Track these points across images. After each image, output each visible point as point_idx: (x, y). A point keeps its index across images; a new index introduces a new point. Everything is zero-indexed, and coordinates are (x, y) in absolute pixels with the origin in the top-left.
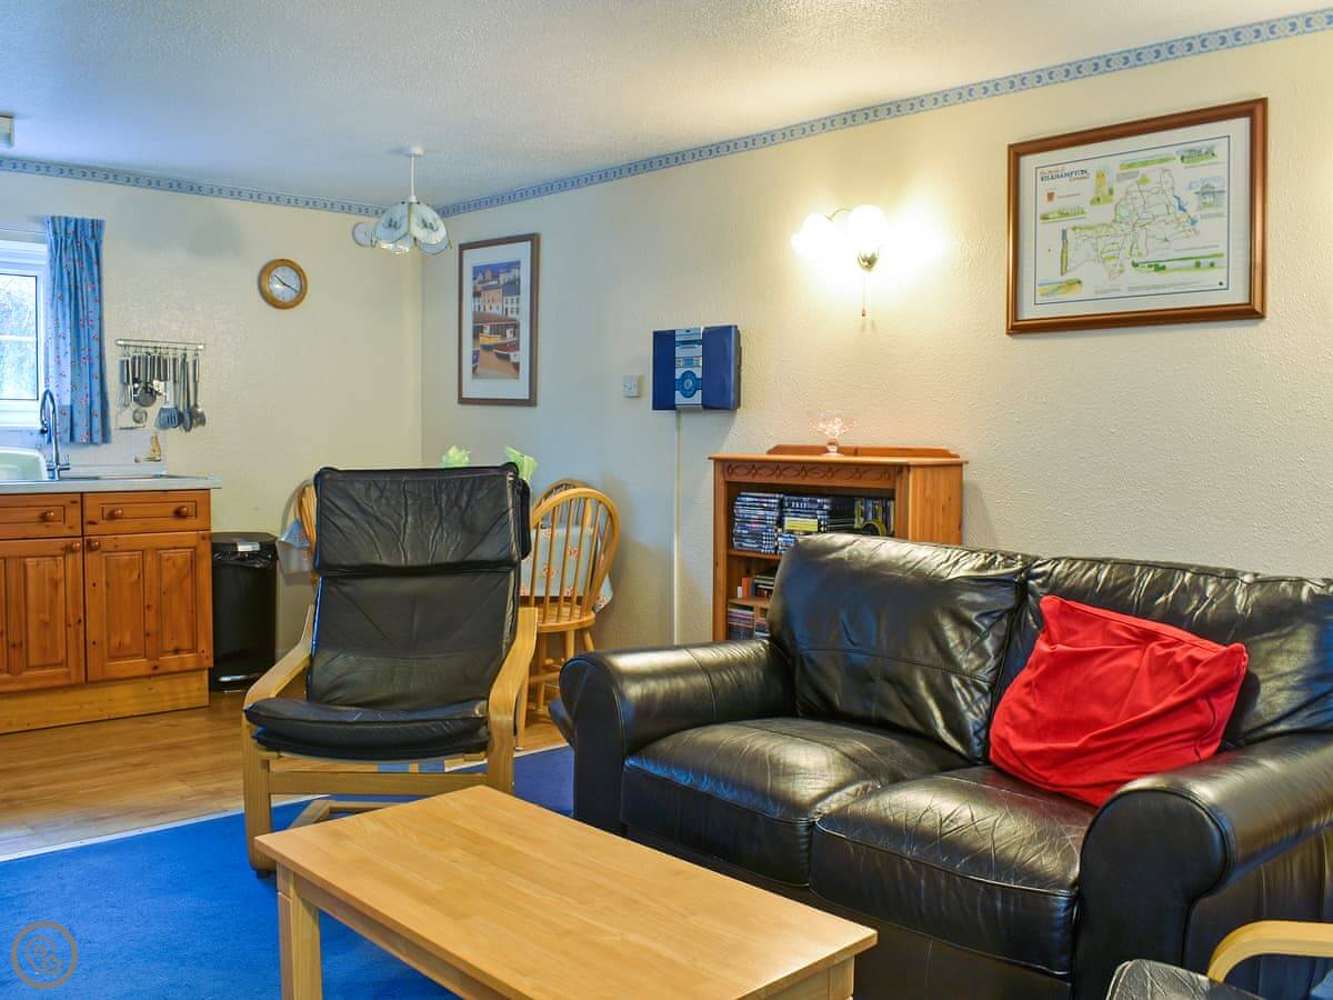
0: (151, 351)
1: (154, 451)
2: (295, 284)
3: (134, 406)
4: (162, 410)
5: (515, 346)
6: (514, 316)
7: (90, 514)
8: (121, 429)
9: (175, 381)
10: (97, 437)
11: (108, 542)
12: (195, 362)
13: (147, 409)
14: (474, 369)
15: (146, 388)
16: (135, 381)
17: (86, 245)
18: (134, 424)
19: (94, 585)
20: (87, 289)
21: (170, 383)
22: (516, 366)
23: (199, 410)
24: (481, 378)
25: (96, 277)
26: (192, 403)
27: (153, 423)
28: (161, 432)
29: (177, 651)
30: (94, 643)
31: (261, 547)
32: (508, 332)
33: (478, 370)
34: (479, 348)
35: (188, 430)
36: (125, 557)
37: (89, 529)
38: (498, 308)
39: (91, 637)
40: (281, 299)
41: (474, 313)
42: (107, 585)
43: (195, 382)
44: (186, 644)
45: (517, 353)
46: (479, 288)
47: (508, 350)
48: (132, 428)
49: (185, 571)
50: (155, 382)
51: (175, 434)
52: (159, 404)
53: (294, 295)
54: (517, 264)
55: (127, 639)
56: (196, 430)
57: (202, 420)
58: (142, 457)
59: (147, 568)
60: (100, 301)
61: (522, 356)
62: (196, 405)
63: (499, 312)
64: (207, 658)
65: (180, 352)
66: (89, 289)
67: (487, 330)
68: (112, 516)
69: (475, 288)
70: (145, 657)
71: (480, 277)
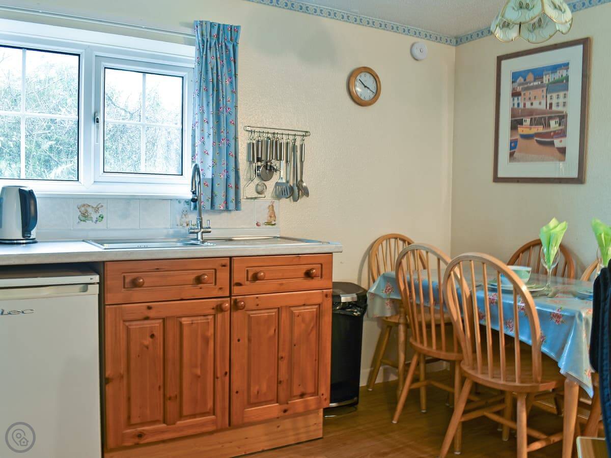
0: (270, 135)
1: (271, 217)
2: (372, 86)
3: (257, 181)
4: (277, 184)
5: (562, 134)
6: (560, 109)
7: (238, 277)
8: (247, 198)
9: (287, 161)
10: (232, 205)
11: (250, 302)
12: (302, 146)
13: (266, 183)
14: (512, 155)
15: (266, 167)
16: (259, 160)
17: (226, 47)
18: (256, 195)
19: (239, 340)
20: (226, 81)
21: (283, 162)
22: (563, 151)
23: (304, 184)
24: (519, 161)
25: (233, 73)
26: (299, 179)
27: (270, 195)
28: (276, 201)
29: (302, 395)
30: (237, 392)
31: (358, 297)
32: (552, 123)
33: (515, 155)
34: (518, 137)
35: (295, 200)
36: (264, 314)
37: (236, 290)
38: (540, 103)
39: (235, 387)
40: (362, 98)
41: (513, 110)
42: (249, 340)
43: (302, 162)
44: (310, 389)
45: (563, 139)
46: (519, 89)
47: (552, 137)
48: (256, 198)
49: (312, 325)
50: (273, 161)
51: (286, 202)
52: (275, 178)
53: (372, 96)
54: (566, 66)
55: (264, 388)
56: (303, 200)
57: (306, 192)
58: (261, 222)
59: (282, 324)
60: (234, 92)
61: (571, 142)
62: (301, 181)
63: (543, 107)
64: (326, 399)
65: (291, 138)
66: (228, 82)
67: (528, 121)
68: (255, 278)
69: (514, 89)
70: (277, 403)
71: (520, 80)
